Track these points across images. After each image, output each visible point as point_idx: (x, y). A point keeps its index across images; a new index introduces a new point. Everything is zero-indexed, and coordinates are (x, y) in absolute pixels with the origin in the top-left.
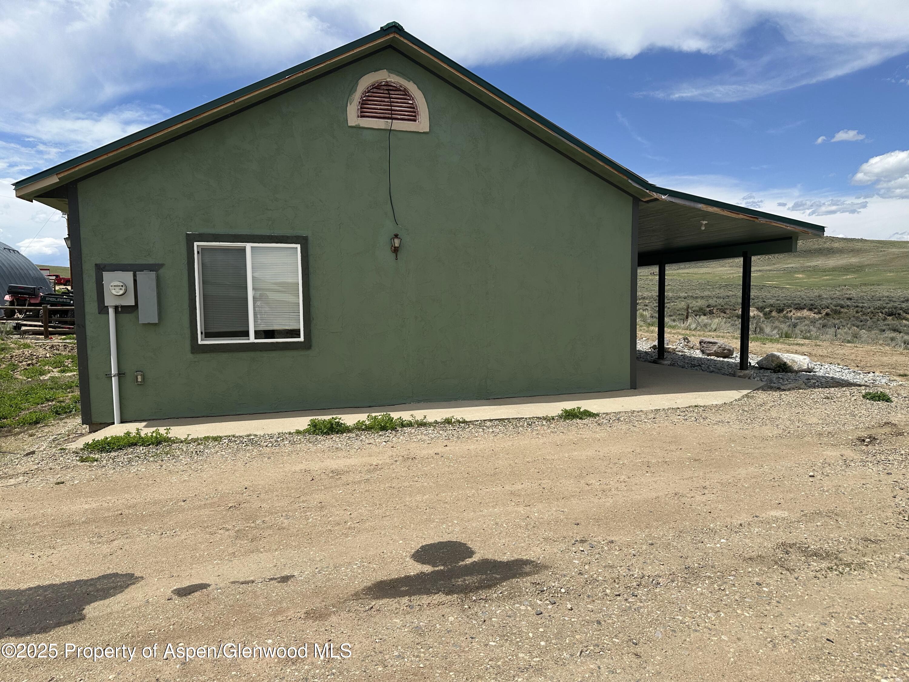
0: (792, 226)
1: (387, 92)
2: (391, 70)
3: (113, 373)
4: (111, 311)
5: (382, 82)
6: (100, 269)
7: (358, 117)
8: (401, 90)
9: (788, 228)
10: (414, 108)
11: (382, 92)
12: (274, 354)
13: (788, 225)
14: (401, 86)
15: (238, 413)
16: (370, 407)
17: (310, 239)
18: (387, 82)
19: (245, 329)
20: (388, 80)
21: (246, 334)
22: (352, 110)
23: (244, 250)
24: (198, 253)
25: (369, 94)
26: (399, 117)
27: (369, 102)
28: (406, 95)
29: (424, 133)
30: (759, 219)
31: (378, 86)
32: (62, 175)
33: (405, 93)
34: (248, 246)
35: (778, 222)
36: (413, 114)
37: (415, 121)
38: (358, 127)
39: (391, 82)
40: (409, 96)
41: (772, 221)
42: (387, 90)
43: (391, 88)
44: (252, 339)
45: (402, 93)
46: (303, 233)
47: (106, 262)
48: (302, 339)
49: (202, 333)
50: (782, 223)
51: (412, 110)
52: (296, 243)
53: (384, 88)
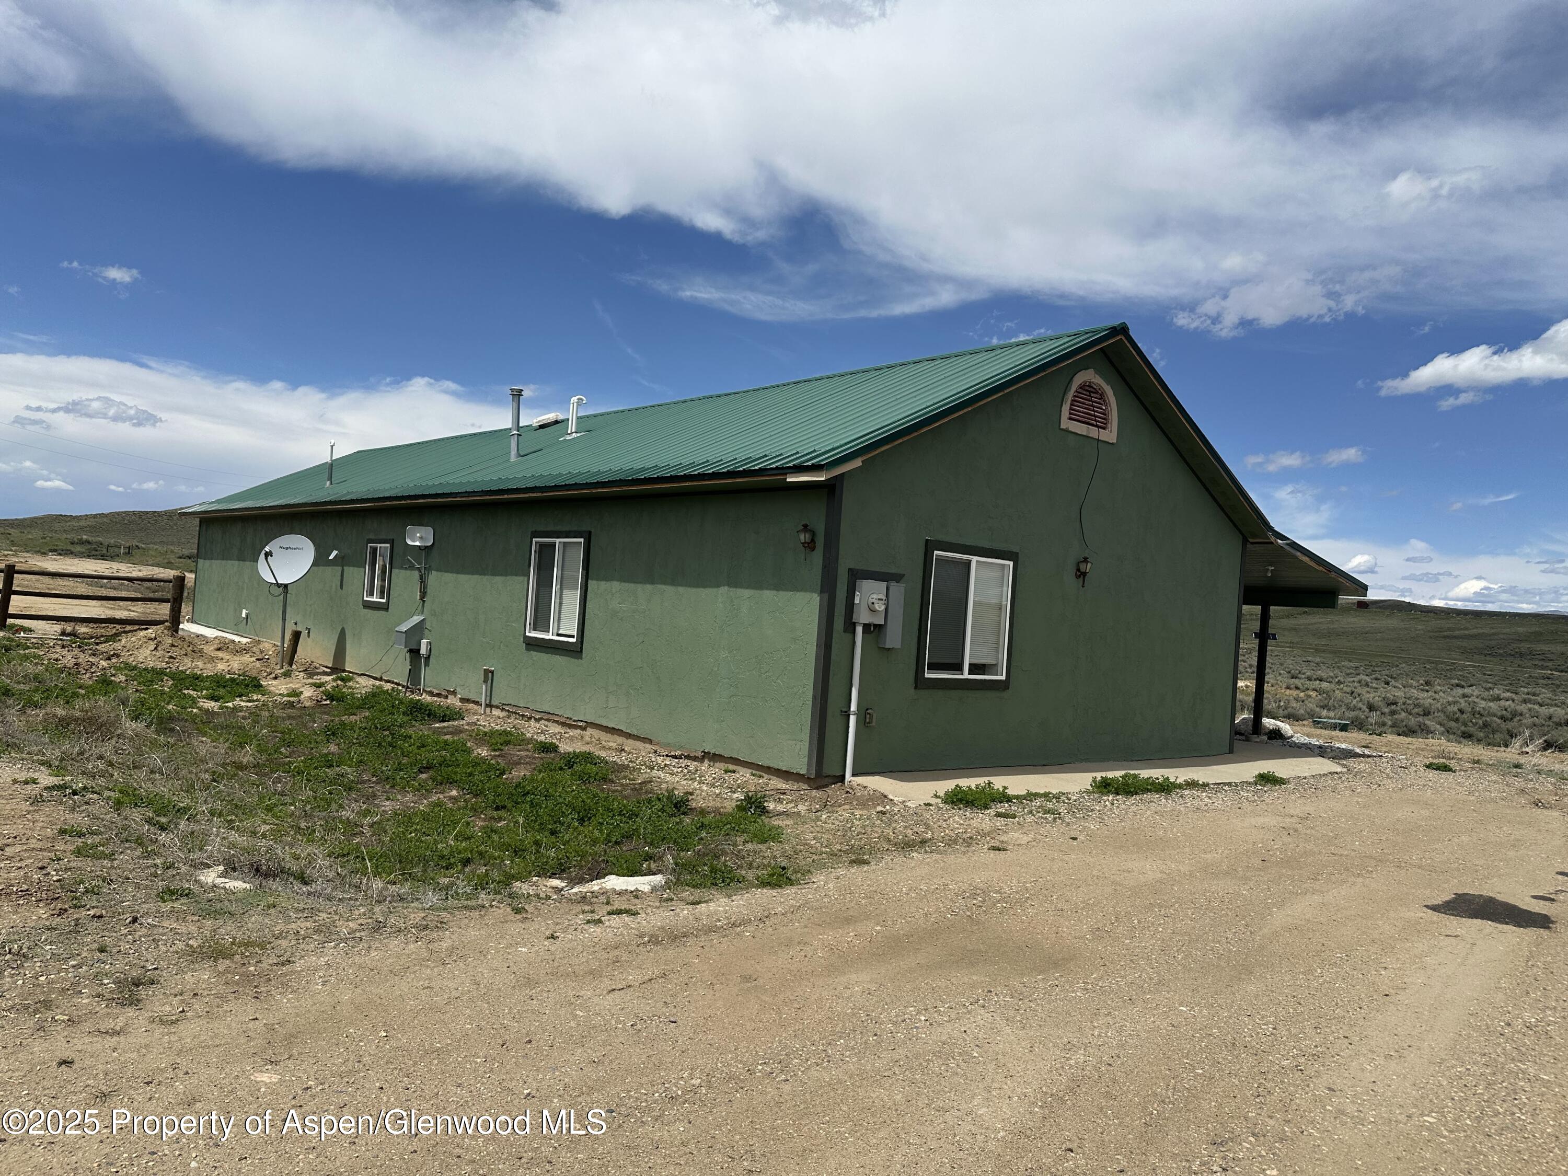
1: (1088, 393)
2: (1096, 371)
3: (852, 709)
4: (859, 630)
5: (1088, 383)
6: (856, 576)
7: (1068, 419)
10: (1105, 415)
11: (1085, 392)
14: (1100, 388)
15: (944, 768)
17: (1021, 556)
18: (1091, 382)
19: (962, 662)
20: (1093, 380)
21: (958, 668)
22: (1065, 411)
23: (970, 564)
24: (936, 564)
25: (1078, 395)
26: (1095, 423)
27: (1077, 404)
28: (1102, 399)
29: (1111, 444)
31: (1085, 386)
32: (865, 458)
33: (1102, 396)
34: (975, 559)
36: (1105, 421)
37: (1106, 429)
38: (1067, 431)
39: (1094, 383)
42: (1090, 391)
43: (1092, 390)
44: (966, 675)
45: (1098, 396)
46: (1015, 549)
47: (858, 568)
48: (1004, 677)
49: (928, 664)
51: (1108, 417)
52: (1010, 560)
53: (1087, 388)
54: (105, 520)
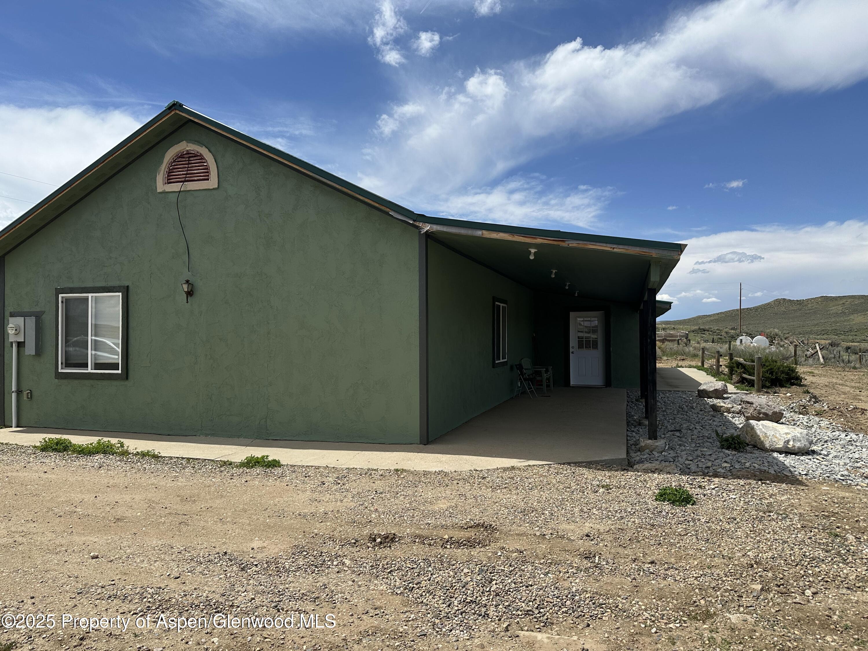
0: (621, 247)
1: (188, 159)
2: (189, 141)
3: (13, 389)
4: (14, 346)
5: (184, 152)
6: (12, 315)
7: (165, 184)
8: (198, 156)
9: (615, 250)
10: (208, 169)
11: (184, 160)
12: (105, 383)
13: (615, 246)
14: (198, 152)
16: (169, 435)
17: (131, 288)
18: (187, 151)
19: (85, 362)
20: (188, 149)
21: (86, 366)
22: (160, 178)
23: (87, 299)
24: (62, 302)
25: (175, 163)
26: (196, 178)
27: (175, 170)
28: (201, 159)
29: (214, 189)
30: (567, 243)
31: (181, 155)
33: (201, 157)
34: (90, 296)
35: (598, 244)
36: (207, 174)
37: (208, 179)
38: (164, 192)
39: (190, 150)
40: (204, 159)
41: (589, 243)
42: (187, 157)
43: (191, 155)
44: (89, 370)
45: (199, 158)
46: (124, 283)
47: (15, 311)
48: (119, 372)
49: (62, 363)
50: (605, 245)
51: (206, 170)
52: (119, 292)
53: (186, 156)
54: (723, 315)
